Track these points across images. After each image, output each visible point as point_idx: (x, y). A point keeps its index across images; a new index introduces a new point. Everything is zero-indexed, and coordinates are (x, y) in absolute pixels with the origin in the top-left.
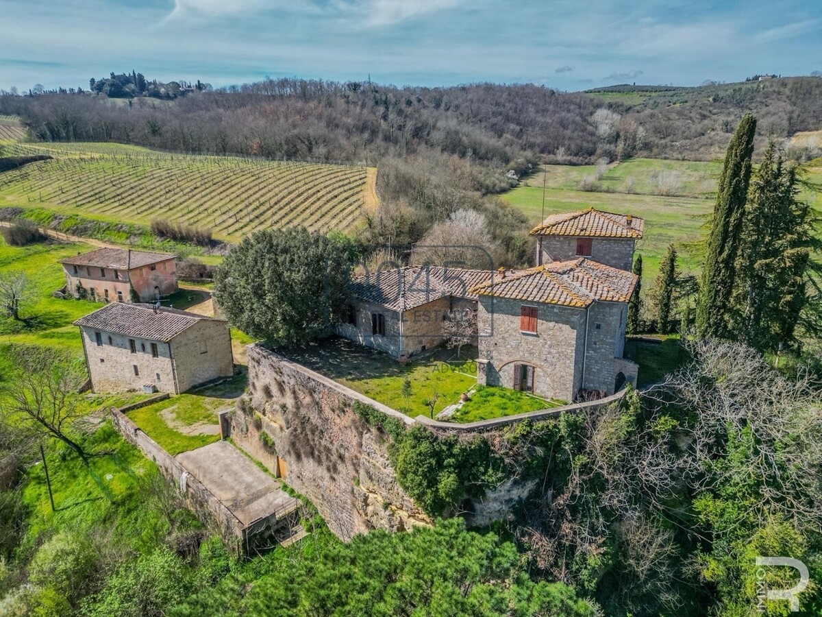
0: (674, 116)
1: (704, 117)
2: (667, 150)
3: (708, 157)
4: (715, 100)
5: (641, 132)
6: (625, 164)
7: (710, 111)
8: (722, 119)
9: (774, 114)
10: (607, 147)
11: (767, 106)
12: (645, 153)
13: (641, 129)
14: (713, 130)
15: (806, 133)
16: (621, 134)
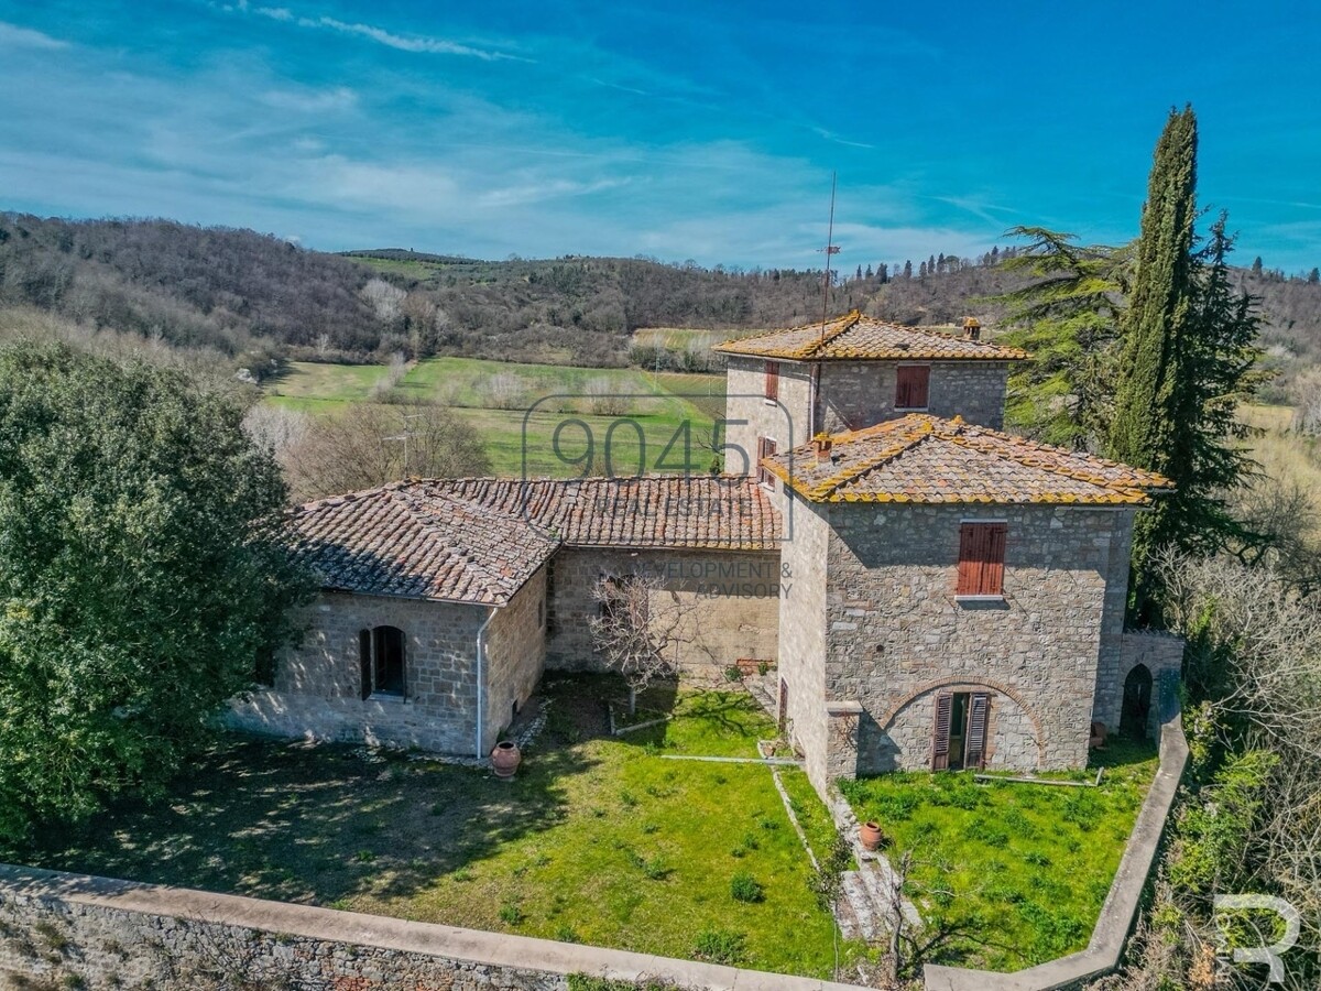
0: (481, 298)
1: (522, 303)
2: (483, 346)
3: (539, 358)
4: (531, 279)
5: (443, 318)
6: (427, 365)
7: (529, 296)
8: (545, 306)
9: (608, 304)
10: (396, 337)
11: (597, 292)
12: (453, 350)
13: (441, 314)
14: (537, 321)
15: (646, 330)
16: (412, 319)
